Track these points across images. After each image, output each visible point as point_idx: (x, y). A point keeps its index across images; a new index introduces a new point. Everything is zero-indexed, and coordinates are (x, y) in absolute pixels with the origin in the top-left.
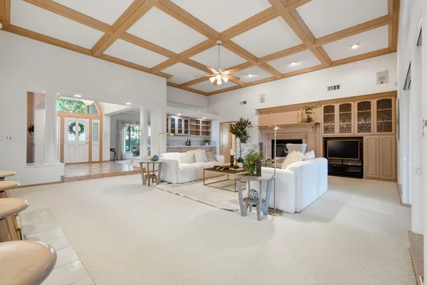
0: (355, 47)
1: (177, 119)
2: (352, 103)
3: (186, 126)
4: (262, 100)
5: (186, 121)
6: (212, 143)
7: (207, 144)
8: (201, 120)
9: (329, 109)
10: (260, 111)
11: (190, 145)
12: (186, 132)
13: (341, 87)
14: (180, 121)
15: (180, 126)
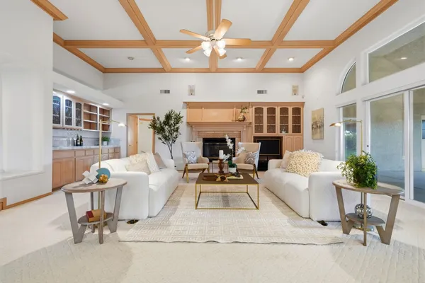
0: (291, 59)
1: (63, 99)
2: (276, 108)
3: (79, 114)
4: (192, 92)
5: (78, 105)
6: (112, 141)
7: (105, 143)
8: (99, 107)
9: (259, 111)
10: (189, 105)
11: (81, 145)
12: (78, 123)
13: (268, 92)
14: (69, 103)
15: (69, 113)
